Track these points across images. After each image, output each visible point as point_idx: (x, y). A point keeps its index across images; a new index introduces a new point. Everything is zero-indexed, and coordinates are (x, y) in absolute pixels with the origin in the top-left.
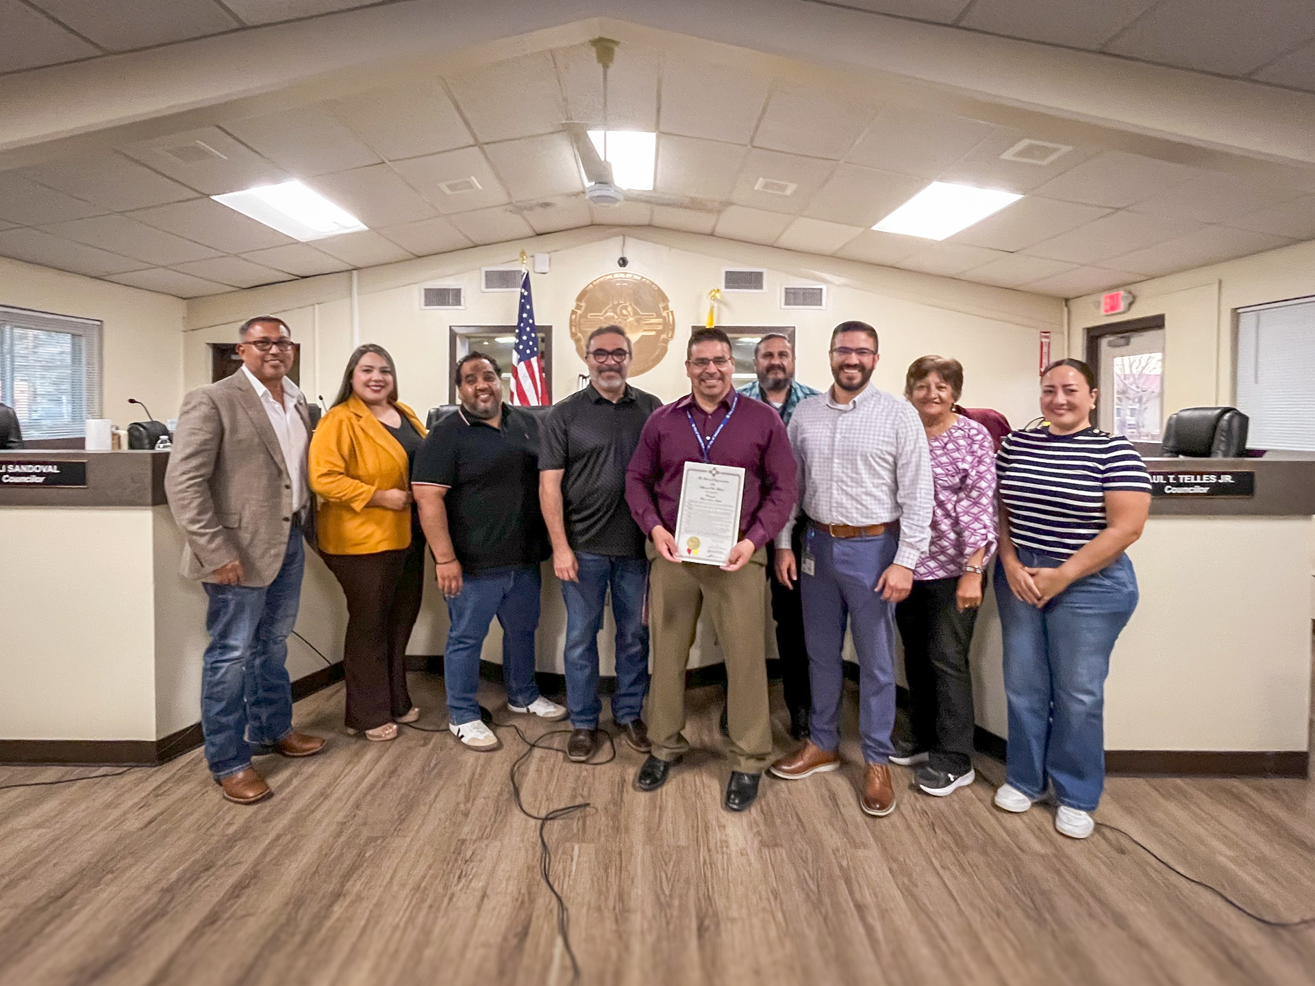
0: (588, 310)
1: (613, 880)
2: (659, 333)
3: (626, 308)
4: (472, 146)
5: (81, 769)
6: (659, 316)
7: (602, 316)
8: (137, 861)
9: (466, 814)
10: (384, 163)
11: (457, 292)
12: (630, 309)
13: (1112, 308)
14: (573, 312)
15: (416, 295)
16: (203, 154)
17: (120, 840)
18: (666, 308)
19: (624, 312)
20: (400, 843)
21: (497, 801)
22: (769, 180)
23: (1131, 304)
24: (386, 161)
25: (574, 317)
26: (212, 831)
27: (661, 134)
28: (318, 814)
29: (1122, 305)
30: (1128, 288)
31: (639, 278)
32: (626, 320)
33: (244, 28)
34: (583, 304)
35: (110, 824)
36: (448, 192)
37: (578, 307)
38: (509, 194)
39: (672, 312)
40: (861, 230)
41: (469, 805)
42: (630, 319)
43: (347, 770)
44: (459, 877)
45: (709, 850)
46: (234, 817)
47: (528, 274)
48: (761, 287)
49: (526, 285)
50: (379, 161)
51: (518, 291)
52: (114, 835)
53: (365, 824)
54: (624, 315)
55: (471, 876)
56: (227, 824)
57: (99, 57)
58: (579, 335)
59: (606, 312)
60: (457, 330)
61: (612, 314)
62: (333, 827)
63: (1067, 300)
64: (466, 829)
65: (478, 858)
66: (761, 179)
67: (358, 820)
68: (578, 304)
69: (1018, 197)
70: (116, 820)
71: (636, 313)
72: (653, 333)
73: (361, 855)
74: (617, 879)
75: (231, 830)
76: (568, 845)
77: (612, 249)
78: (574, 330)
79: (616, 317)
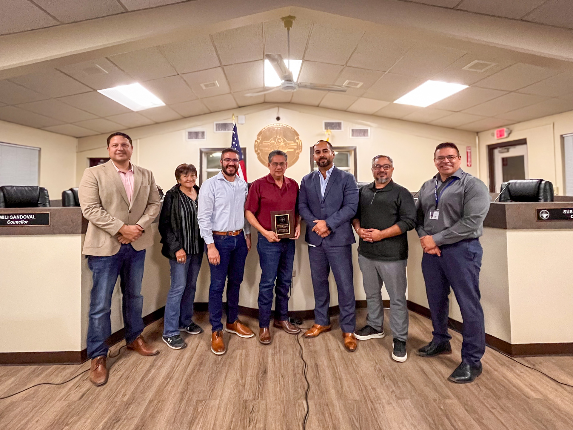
0: (263, 140)
1: (328, 420)
2: (295, 150)
3: (280, 139)
4: (219, 67)
5: (43, 366)
6: (295, 142)
7: (269, 143)
8: (80, 418)
9: (244, 386)
10: (178, 74)
11: (203, 133)
12: (282, 139)
13: (501, 136)
14: (256, 141)
15: (184, 134)
16: (98, 70)
17: (69, 406)
18: (298, 139)
19: (279, 141)
20: (215, 403)
21: (258, 378)
22: (351, 81)
23: (509, 134)
24: (179, 74)
25: (256, 143)
26: (116, 399)
27: (304, 60)
28: (169, 387)
29: (506, 135)
30: (508, 127)
31: (286, 126)
32: (280, 144)
33: (127, 12)
34: (260, 137)
35: (62, 397)
36: (204, 88)
37: (258, 139)
38: (230, 88)
39: (301, 140)
40: (388, 103)
41: (244, 381)
42: (282, 144)
43: (177, 363)
44: (249, 422)
45: (372, 402)
46: (126, 391)
47: (235, 125)
48: (340, 129)
49: (235, 129)
50: (177, 74)
51: (231, 132)
52: (66, 403)
53: (193, 393)
54: (279, 142)
55: (255, 421)
56: (123, 395)
57: (58, 25)
58: (259, 151)
59: (271, 141)
60: (203, 150)
61: (274, 142)
62: (178, 395)
63: (477, 133)
64: (246, 394)
65: (256, 410)
66: (347, 81)
67: (190, 391)
68: (258, 138)
69: (467, 86)
70: (65, 395)
71: (284, 141)
72: (293, 150)
73: (195, 410)
74: (331, 420)
75: (125, 399)
76: (300, 401)
77: (273, 113)
78: (256, 149)
79: (276, 143)
